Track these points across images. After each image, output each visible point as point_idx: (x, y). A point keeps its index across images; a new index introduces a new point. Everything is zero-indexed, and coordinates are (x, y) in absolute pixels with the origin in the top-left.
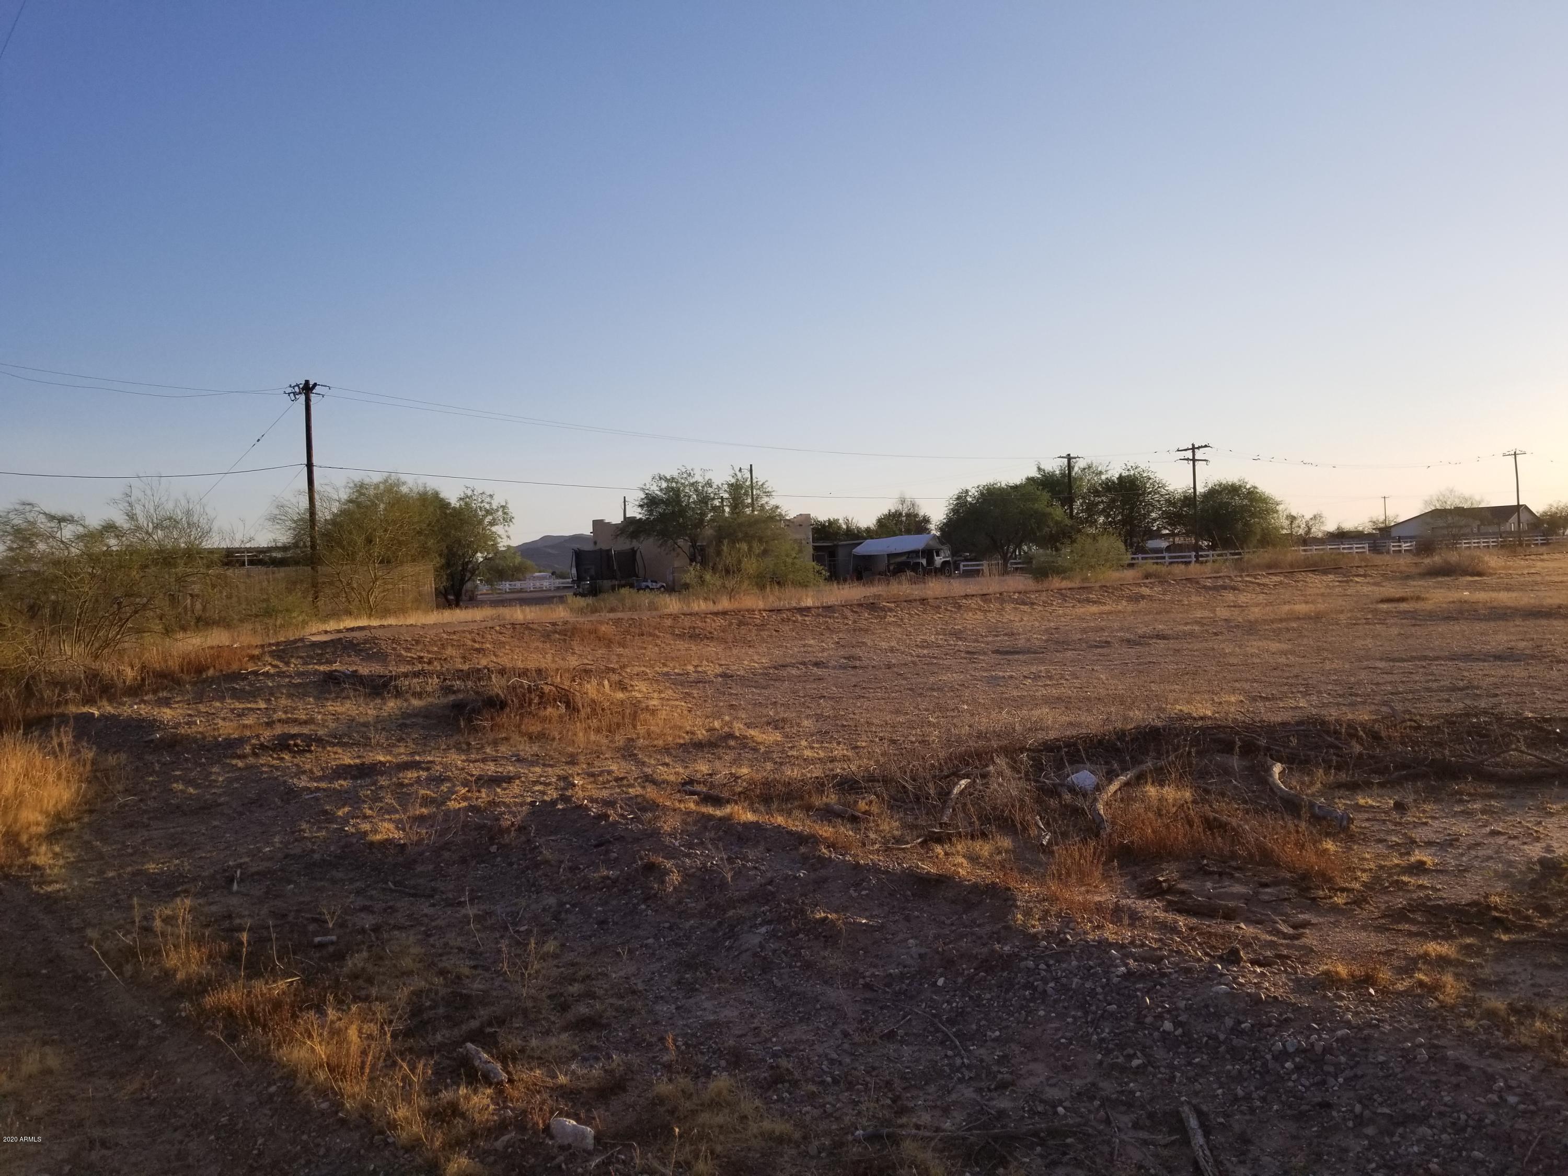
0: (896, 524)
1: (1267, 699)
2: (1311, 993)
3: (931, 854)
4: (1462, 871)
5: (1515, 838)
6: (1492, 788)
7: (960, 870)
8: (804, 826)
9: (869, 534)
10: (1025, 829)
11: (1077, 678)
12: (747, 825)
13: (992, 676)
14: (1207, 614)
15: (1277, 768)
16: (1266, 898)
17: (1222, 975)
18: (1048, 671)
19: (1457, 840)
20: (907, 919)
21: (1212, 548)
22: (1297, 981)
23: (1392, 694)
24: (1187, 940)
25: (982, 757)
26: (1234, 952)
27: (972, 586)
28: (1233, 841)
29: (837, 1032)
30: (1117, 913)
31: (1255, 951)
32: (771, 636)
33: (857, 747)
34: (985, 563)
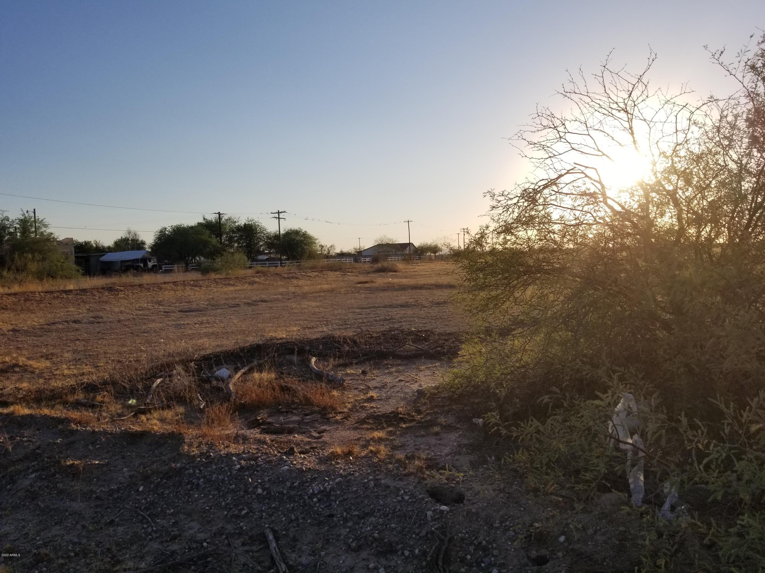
0: (125, 245)
1: (310, 328)
2: (325, 463)
3: (139, 420)
4: (388, 398)
5: (408, 382)
6: (399, 362)
7: (155, 427)
8: (61, 413)
9: (109, 250)
10: (191, 402)
11: (222, 323)
12: (23, 417)
13: (177, 324)
14: (285, 290)
15: (314, 360)
16: (307, 421)
17: (286, 461)
18: (207, 320)
19: (386, 385)
20: (123, 457)
21: (288, 259)
22: (320, 459)
23: (362, 323)
24: (270, 446)
25: (170, 366)
26: (292, 449)
27: (168, 278)
28: (293, 396)
29: (79, 527)
30: (236, 439)
31: (301, 447)
32: (46, 307)
33: (97, 366)
34: (176, 266)
